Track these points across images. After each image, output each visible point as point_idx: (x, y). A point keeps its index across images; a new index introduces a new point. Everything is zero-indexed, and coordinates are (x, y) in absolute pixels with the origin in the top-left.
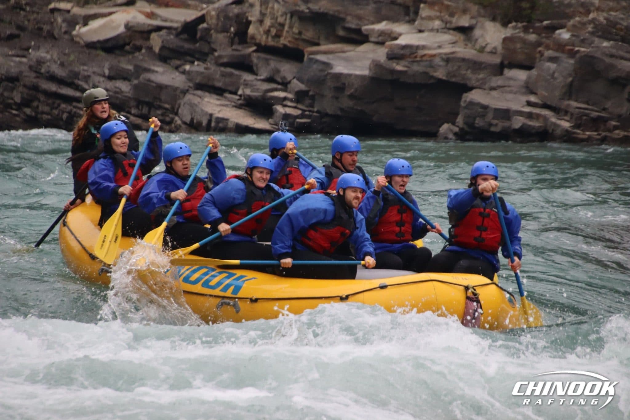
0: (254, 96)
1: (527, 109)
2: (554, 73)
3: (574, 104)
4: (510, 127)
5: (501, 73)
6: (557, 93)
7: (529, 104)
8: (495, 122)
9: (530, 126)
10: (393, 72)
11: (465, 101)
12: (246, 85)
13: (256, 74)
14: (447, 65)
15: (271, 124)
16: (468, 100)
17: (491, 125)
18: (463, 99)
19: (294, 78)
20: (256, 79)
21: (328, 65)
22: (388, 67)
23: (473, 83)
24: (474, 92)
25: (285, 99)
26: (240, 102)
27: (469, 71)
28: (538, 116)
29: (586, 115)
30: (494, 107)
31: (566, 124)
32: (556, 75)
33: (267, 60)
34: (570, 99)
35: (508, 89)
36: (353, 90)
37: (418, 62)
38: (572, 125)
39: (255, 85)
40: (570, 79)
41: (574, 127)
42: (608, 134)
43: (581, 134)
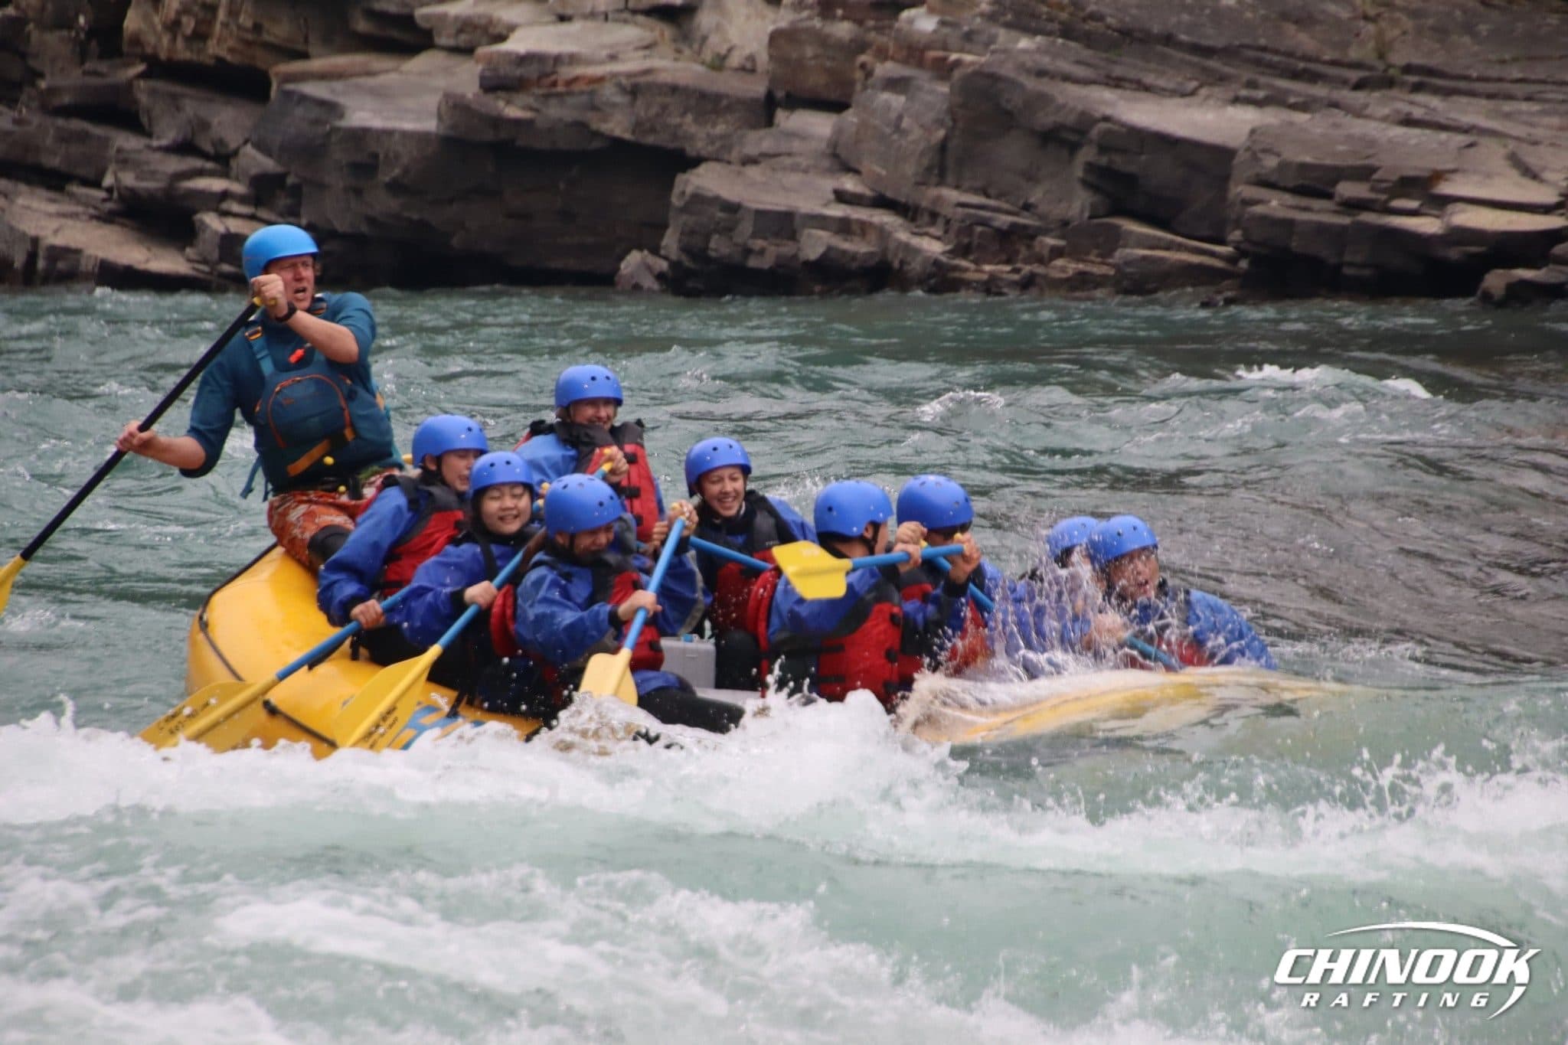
0: (147, 190)
1: (838, 211)
2: (900, 118)
3: (951, 195)
4: (795, 257)
5: (769, 122)
6: (910, 169)
7: (841, 197)
8: (758, 244)
9: (844, 252)
10: (498, 122)
11: (683, 193)
12: (125, 161)
13: (149, 135)
14: (633, 103)
15: (189, 260)
16: (689, 190)
17: (748, 252)
18: (676, 191)
19: (246, 142)
20: (149, 147)
21: (331, 108)
22: (483, 110)
23: (700, 147)
24: (702, 169)
25: (225, 195)
26: (109, 206)
27: (689, 118)
28: (864, 227)
29: (984, 222)
30: (754, 206)
31: (933, 247)
32: (906, 123)
33: (174, 97)
34: (941, 182)
35: (788, 161)
36: (397, 171)
37: (559, 95)
38: (948, 248)
39: (147, 163)
40: (941, 133)
41: (953, 253)
42: (1039, 269)
43: (971, 270)
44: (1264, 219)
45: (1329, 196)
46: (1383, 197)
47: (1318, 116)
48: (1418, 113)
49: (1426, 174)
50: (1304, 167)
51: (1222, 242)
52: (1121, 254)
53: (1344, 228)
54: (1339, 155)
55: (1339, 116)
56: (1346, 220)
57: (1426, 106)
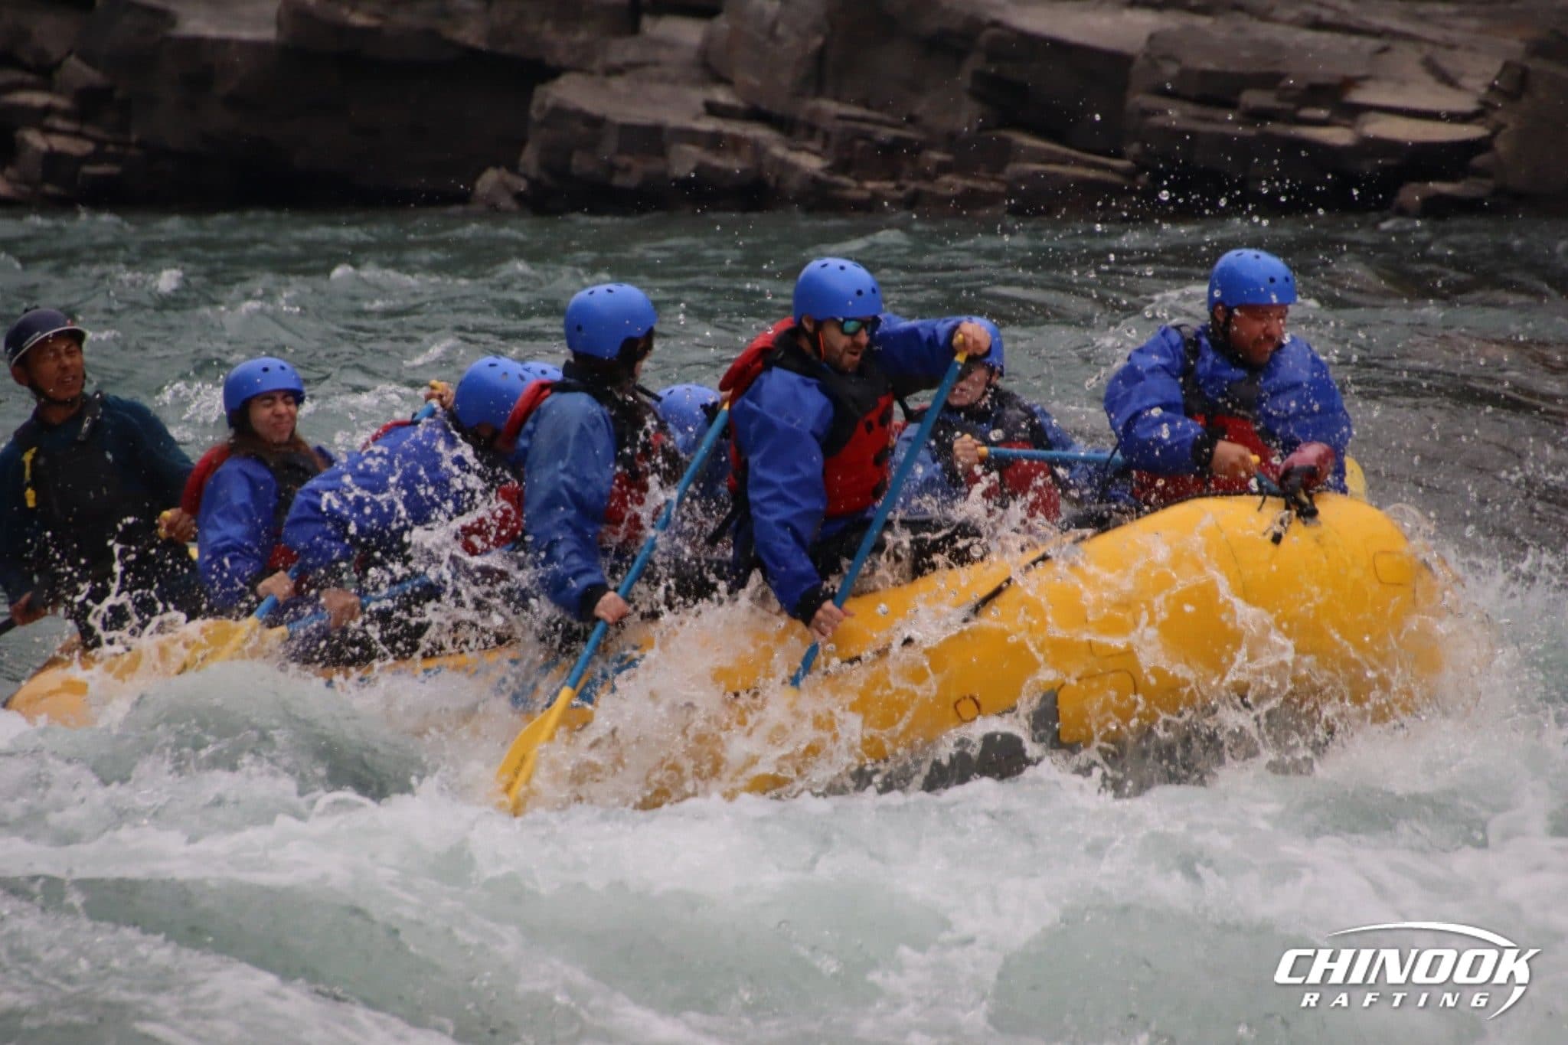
1: (708, 125)
2: (774, 24)
3: (830, 107)
4: (664, 175)
5: (634, 28)
6: (786, 79)
7: (712, 109)
8: (624, 160)
9: (717, 170)
10: (342, 30)
11: (542, 107)
14: (487, 9)
15: (10, 182)
16: (549, 103)
17: (612, 168)
18: (535, 104)
19: (70, 53)
21: (163, 16)
22: (327, 18)
23: (561, 55)
24: (564, 80)
25: (47, 110)
27: (548, 26)
28: (736, 144)
29: (866, 136)
30: (619, 120)
31: (811, 163)
32: (781, 30)
34: (820, 93)
35: (654, 71)
36: (234, 84)
38: (828, 163)
40: (818, 41)
41: (831, 170)
42: (926, 187)
43: (852, 187)
44: (1165, 132)
45: (1232, 105)
46: (1291, 106)
47: (1221, 19)
48: (1326, 16)
49: (1336, 81)
50: (1205, 74)
51: (1119, 155)
52: (1013, 169)
53: (1248, 141)
54: (1244, 61)
55: (1242, 20)
56: (1251, 132)
57: (1336, 8)
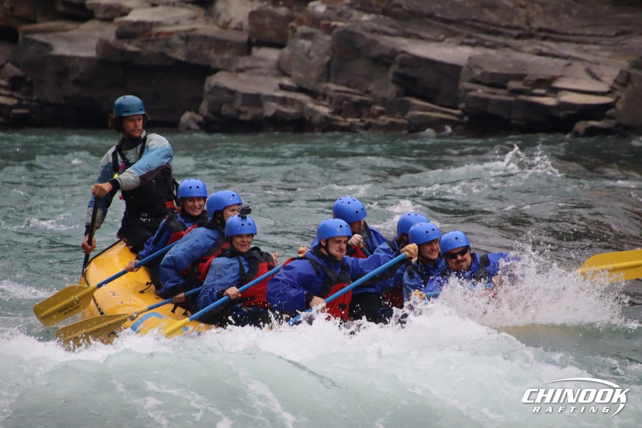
1: (280, 94)
2: (309, 51)
3: (333, 86)
4: (261, 115)
5: (249, 53)
6: (314, 74)
7: (282, 87)
8: (244, 109)
9: (284, 113)
10: (124, 52)
11: (209, 86)
14: (186, 44)
16: (213, 84)
17: (240, 112)
18: (207, 84)
19: (7, 61)
21: (47, 46)
22: (118, 47)
23: (218, 64)
24: (219, 74)
27: (212, 51)
28: (292, 102)
29: (348, 99)
30: (242, 91)
31: (324, 110)
32: (312, 54)
34: (328, 81)
35: (257, 71)
36: (77, 75)
37: (153, 41)
38: (331, 110)
40: (327, 58)
41: (334, 113)
42: (373, 121)
43: (342, 121)
44: (476, 98)
45: (504, 87)
46: (529, 88)
47: (499, 51)
48: (545, 50)
49: (549, 78)
50: (493, 74)
51: (456, 108)
52: (410, 114)
53: (511, 103)
54: (509, 69)
55: (509, 51)
56: (512, 99)
57: (548, 47)
